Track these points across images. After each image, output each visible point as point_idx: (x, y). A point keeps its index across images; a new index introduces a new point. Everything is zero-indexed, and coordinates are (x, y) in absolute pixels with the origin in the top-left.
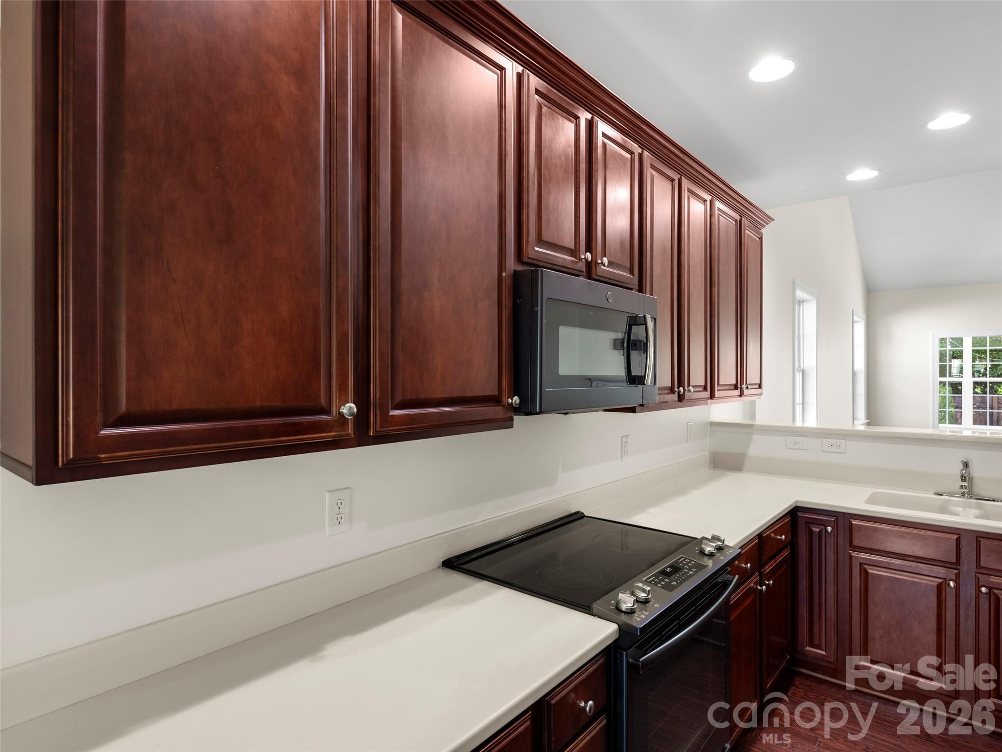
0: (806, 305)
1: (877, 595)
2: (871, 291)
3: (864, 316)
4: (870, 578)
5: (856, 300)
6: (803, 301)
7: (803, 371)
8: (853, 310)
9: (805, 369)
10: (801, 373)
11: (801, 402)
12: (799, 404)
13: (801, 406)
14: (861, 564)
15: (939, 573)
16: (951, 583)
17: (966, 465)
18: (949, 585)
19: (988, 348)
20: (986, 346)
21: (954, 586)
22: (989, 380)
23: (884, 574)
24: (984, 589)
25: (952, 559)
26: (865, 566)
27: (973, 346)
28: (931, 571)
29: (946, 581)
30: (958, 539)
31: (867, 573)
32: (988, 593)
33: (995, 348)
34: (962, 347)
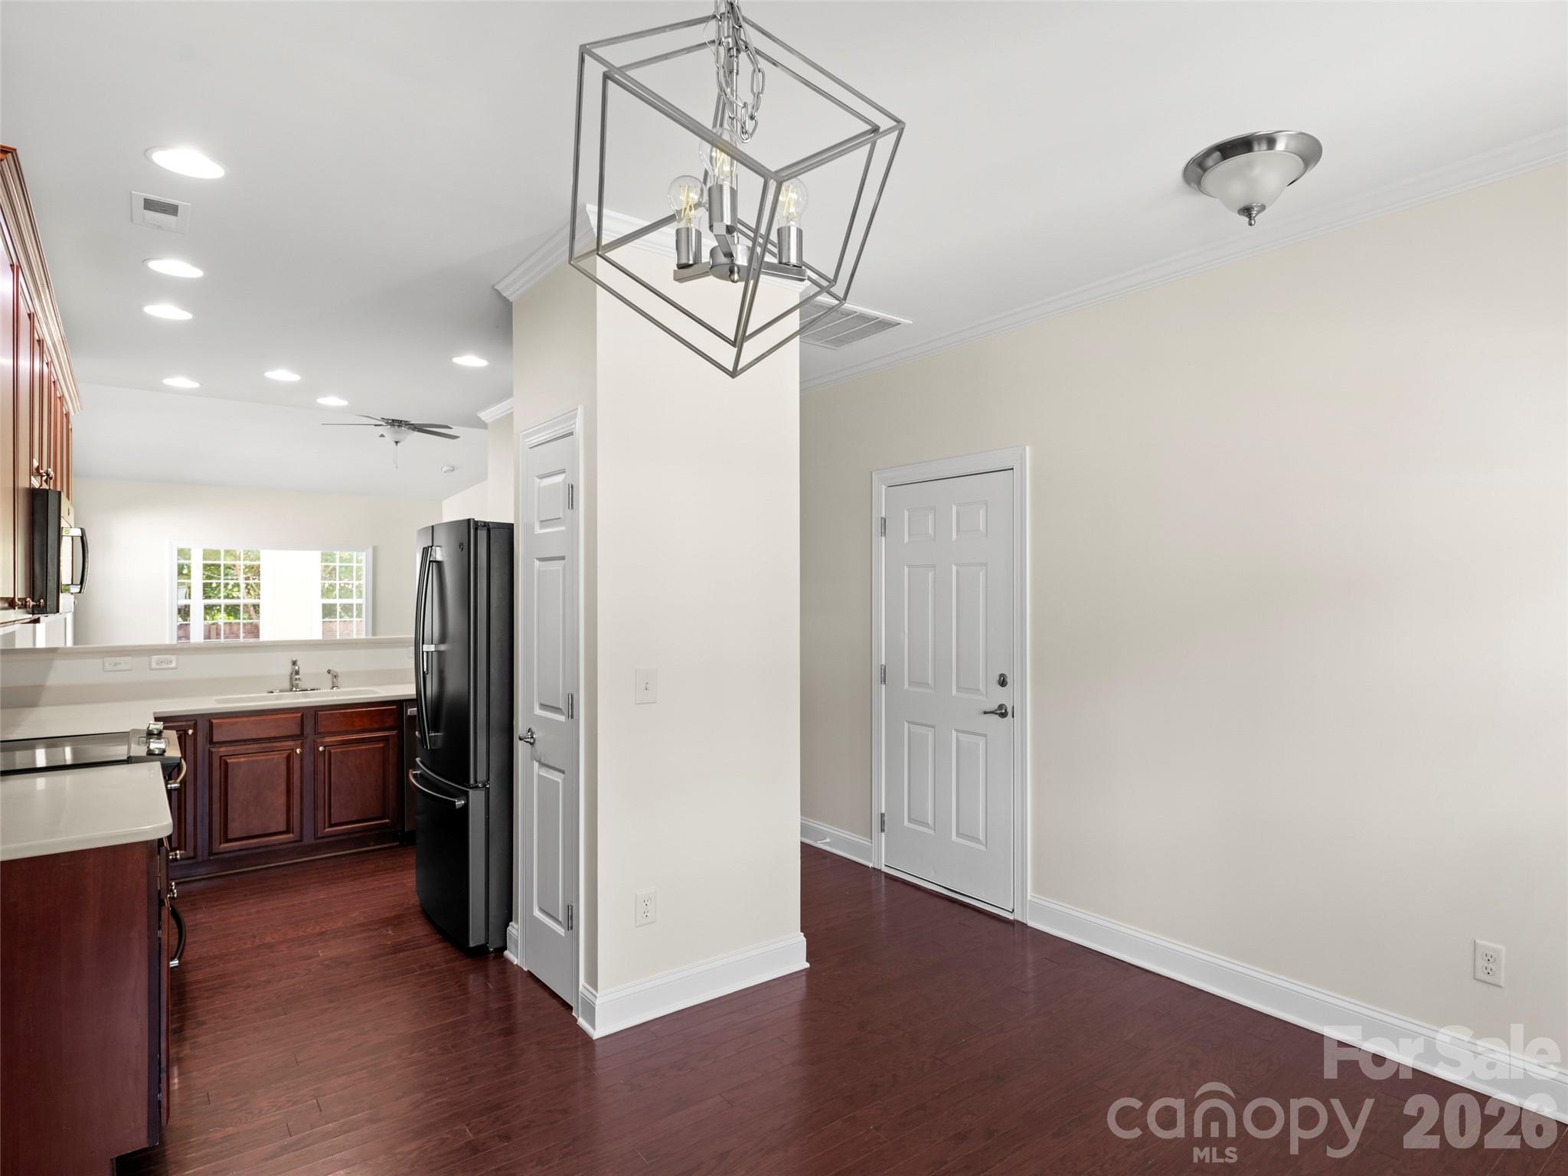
1: (237, 780)
4: (229, 766)
14: (221, 757)
15: (288, 746)
16: (298, 751)
17: (294, 663)
18: (296, 752)
19: (222, 562)
20: (219, 559)
21: (300, 752)
22: (223, 602)
23: (242, 760)
24: (321, 749)
25: (298, 732)
26: (225, 758)
27: (204, 559)
28: (282, 746)
29: (293, 750)
30: (302, 716)
31: (226, 763)
32: (324, 751)
33: (229, 562)
34: (190, 560)
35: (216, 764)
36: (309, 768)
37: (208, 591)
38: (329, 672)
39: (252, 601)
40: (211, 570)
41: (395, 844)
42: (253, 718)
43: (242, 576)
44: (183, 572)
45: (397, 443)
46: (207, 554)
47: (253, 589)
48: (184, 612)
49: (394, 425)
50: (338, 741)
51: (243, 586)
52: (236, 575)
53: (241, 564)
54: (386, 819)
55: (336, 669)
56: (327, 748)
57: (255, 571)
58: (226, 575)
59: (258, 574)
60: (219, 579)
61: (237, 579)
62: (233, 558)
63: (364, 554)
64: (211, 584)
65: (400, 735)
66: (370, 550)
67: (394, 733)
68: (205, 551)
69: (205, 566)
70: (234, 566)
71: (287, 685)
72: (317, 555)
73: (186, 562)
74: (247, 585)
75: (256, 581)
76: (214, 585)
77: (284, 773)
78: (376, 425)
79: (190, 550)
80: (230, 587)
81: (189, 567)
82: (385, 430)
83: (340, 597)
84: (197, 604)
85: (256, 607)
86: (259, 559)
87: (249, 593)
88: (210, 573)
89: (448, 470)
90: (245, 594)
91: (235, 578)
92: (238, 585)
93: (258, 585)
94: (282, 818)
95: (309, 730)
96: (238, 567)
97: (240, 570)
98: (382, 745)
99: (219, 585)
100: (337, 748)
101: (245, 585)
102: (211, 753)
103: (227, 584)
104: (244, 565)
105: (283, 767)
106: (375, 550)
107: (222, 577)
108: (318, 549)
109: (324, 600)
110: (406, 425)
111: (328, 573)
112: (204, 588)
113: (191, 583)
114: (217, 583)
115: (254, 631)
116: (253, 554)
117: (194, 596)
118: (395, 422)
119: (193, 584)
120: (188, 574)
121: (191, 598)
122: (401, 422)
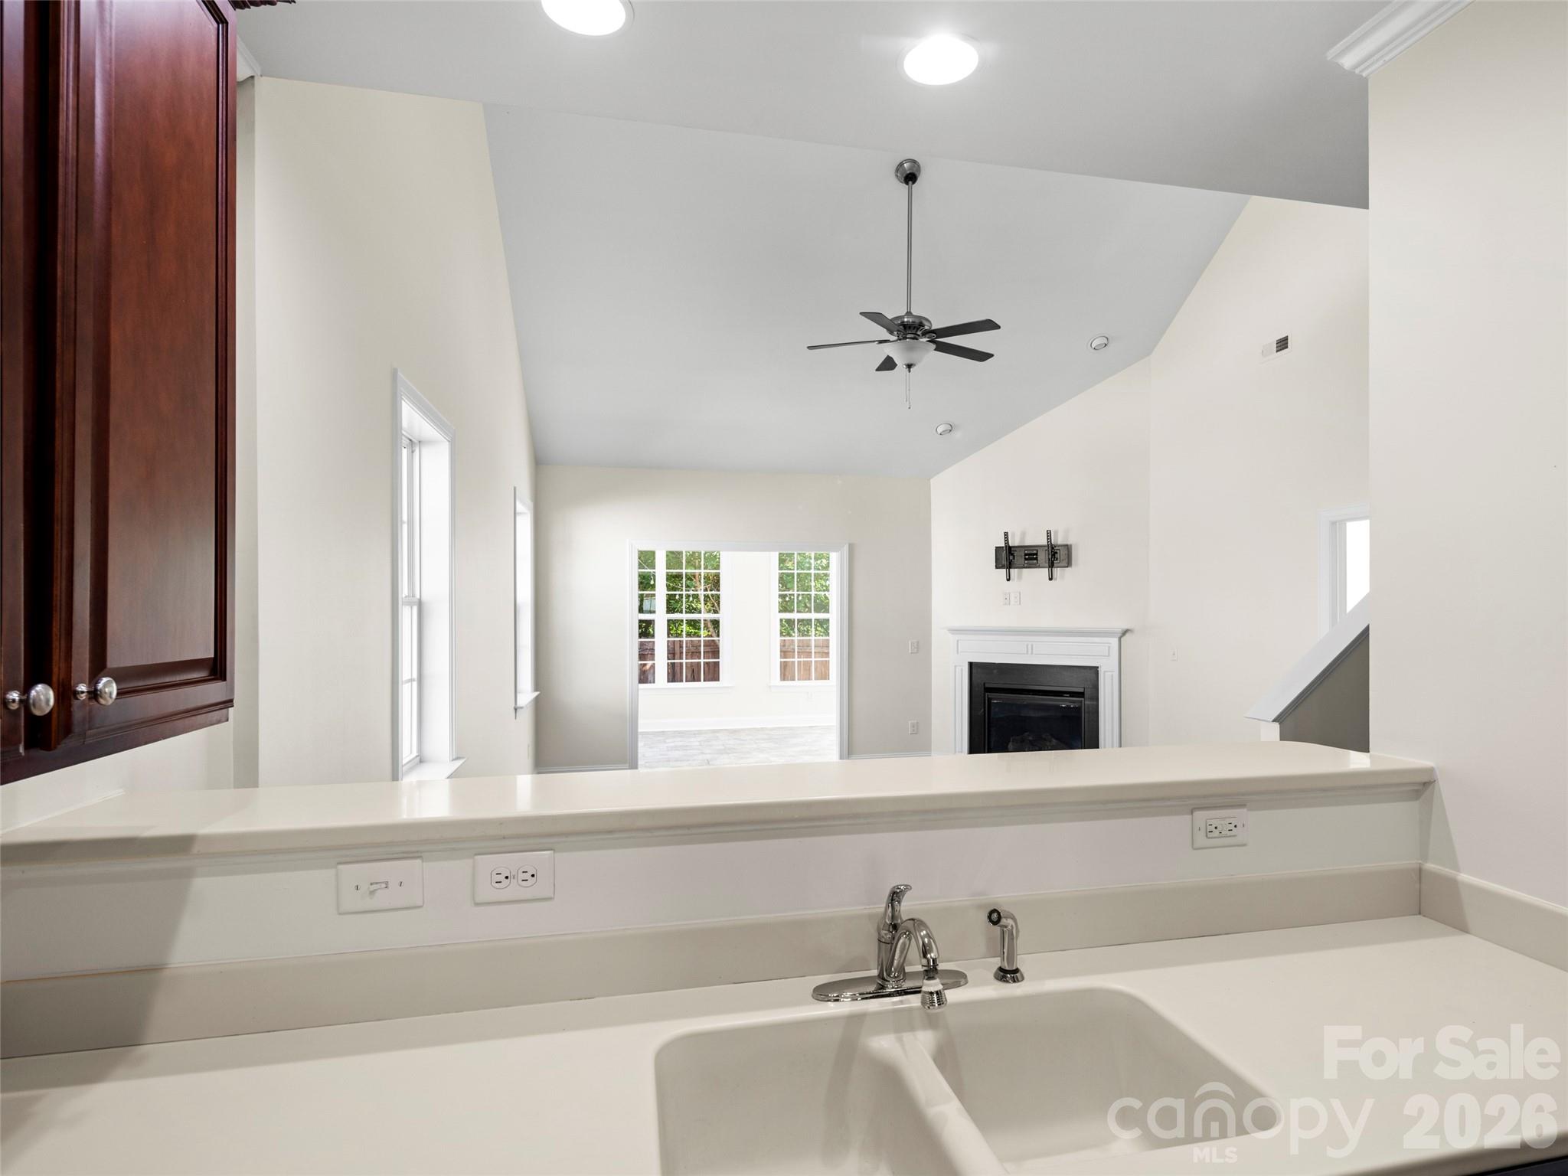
0: (426, 451)
2: (539, 462)
3: (530, 504)
5: (518, 472)
6: (420, 442)
7: (420, 604)
8: (515, 488)
9: (424, 598)
10: (415, 609)
11: (415, 676)
12: (411, 680)
13: (415, 684)
19: (684, 571)
20: (682, 569)
22: (684, 616)
27: (668, 567)
33: (691, 570)
34: (654, 569)
37: (672, 605)
39: (711, 616)
40: (673, 579)
43: (701, 587)
44: (646, 583)
45: (909, 367)
46: (674, 558)
47: (714, 603)
48: (646, 629)
49: (906, 339)
51: (702, 598)
52: (698, 586)
53: (702, 572)
57: (715, 582)
58: (687, 586)
59: (718, 584)
60: (682, 591)
61: (698, 591)
62: (695, 567)
63: (837, 554)
64: (675, 595)
66: (846, 549)
68: (669, 557)
69: (669, 577)
70: (696, 575)
72: (775, 557)
74: (707, 596)
75: (716, 592)
76: (677, 597)
78: (881, 342)
79: (654, 554)
80: (691, 599)
81: (654, 576)
83: (798, 612)
84: (661, 618)
85: (716, 624)
86: (719, 567)
87: (708, 605)
88: (674, 585)
89: (945, 431)
90: (705, 606)
91: (696, 588)
92: (699, 597)
93: (718, 598)
96: (699, 575)
97: (700, 579)
99: (681, 597)
101: (705, 597)
103: (689, 597)
104: (704, 574)
106: (852, 548)
107: (684, 588)
108: (774, 550)
109: (781, 614)
110: (924, 334)
111: (784, 582)
112: (667, 600)
113: (654, 595)
114: (680, 595)
115: (714, 650)
116: (713, 560)
117: (657, 610)
118: (910, 329)
119: (657, 597)
120: (651, 585)
121: (654, 612)
122: (918, 329)
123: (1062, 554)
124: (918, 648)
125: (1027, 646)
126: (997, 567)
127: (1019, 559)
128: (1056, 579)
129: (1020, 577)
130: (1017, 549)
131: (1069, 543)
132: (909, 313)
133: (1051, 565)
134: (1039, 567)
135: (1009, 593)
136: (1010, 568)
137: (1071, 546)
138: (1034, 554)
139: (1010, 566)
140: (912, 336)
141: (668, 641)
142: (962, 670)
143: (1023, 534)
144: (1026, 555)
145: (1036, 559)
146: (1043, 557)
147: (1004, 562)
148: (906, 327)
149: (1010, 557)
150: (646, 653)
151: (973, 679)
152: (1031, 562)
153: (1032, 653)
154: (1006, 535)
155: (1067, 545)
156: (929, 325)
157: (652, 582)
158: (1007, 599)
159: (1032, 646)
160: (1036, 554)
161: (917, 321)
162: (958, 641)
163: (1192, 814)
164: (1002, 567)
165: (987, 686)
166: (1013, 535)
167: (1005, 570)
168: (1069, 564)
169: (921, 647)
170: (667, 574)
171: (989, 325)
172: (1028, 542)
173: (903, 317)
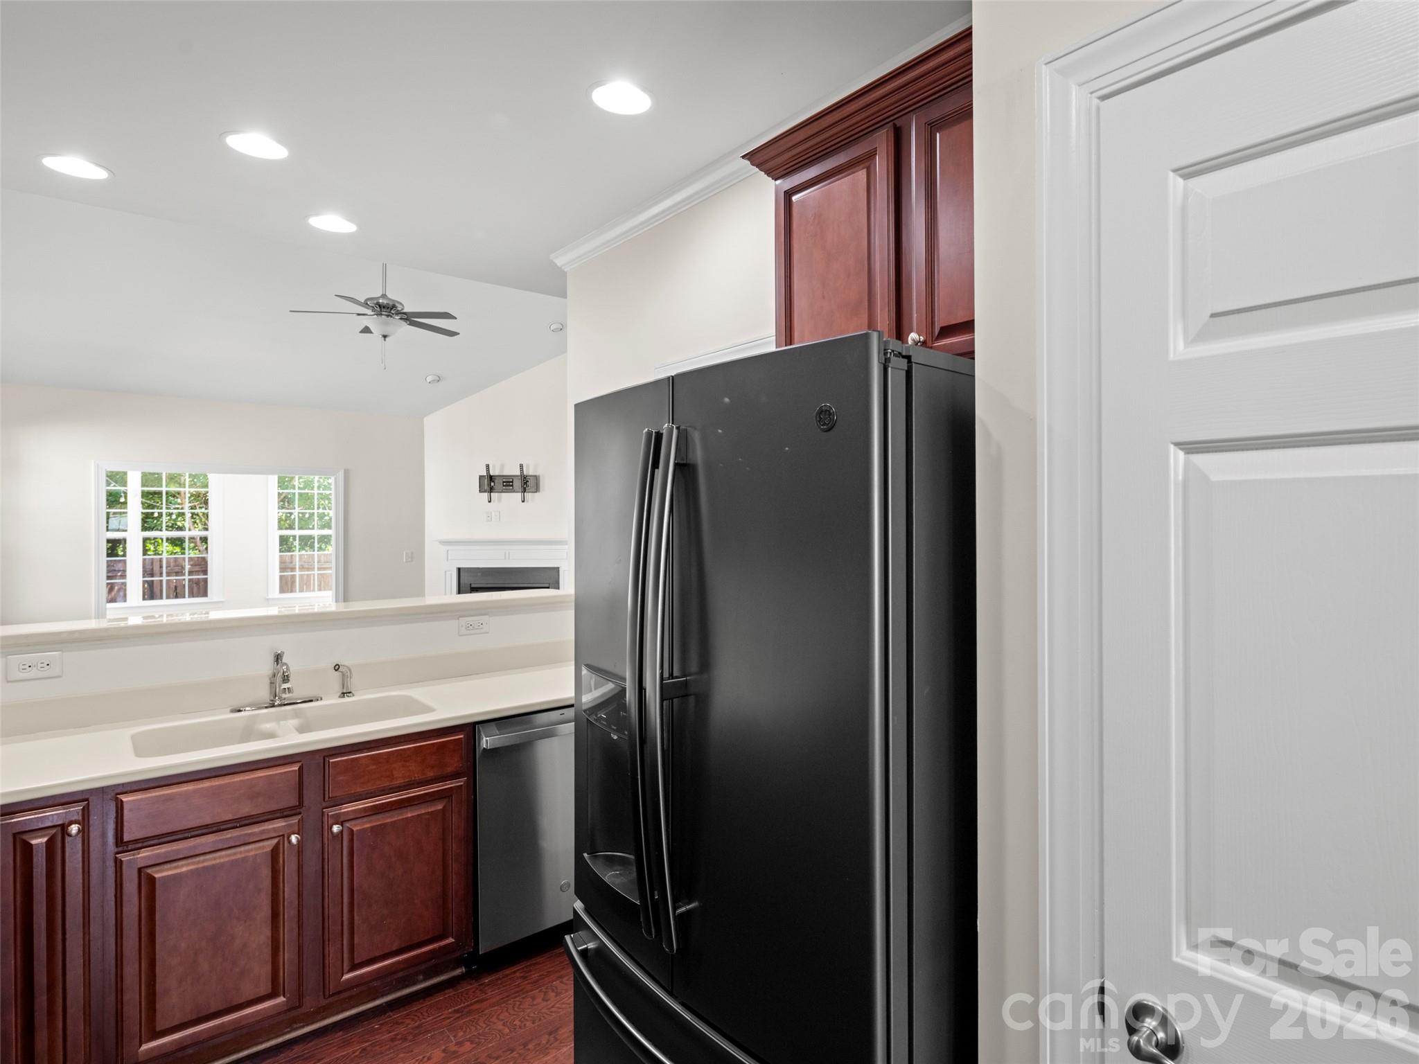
1: (173, 910)
4: (158, 886)
14: (140, 870)
15: (274, 829)
16: (294, 839)
17: (278, 658)
18: (290, 842)
19: (164, 489)
20: (161, 486)
21: (298, 841)
22: (165, 534)
23: (184, 869)
24: (336, 828)
25: (294, 802)
26: (149, 871)
27: (143, 485)
28: (262, 832)
29: (285, 837)
30: (301, 769)
31: (152, 880)
32: (341, 832)
33: (173, 489)
34: (126, 486)
35: (130, 886)
36: (312, 867)
37: (148, 522)
38: (337, 668)
39: (197, 533)
40: (151, 497)
41: (458, 972)
42: (206, 784)
43: (187, 505)
44: (114, 500)
45: (385, 337)
46: (147, 479)
47: (202, 520)
48: (114, 547)
49: (381, 315)
50: (365, 809)
51: (188, 516)
52: (182, 504)
53: (187, 490)
54: (446, 938)
55: (345, 661)
56: (348, 825)
57: (202, 500)
58: (169, 503)
59: (206, 502)
60: (161, 509)
61: (182, 509)
62: (178, 485)
63: (333, 478)
64: (153, 513)
65: (472, 786)
66: (341, 474)
67: (460, 782)
68: (144, 475)
69: (145, 495)
70: (179, 493)
71: (264, 694)
72: (273, 480)
73: (123, 489)
74: (193, 514)
75: (203, 510)
76: (156, 515)
77: (267, 883)
78: (359, 315)
79: (125, 473)
80: (174, 517)
81: (125, 493)
82: (371, 321)
83: (300, 528)
84: (134, 536)
85: (204, 540)
86: (207, 486)
87: (195, 522)
88: (152, 502)
89: (433, 381)
90: (191, 524)
91: (180, 506)
92: (183, 514)
93: (206, 515)
94: (262, 971)
95: (311, 795)
96: (182, 494)
97: (185, 498)
98: (440, 807)
99: (160, 515)
100: (364, 823)
101: (190, 515)
102: (118, 864)
103: (170, 514)
104: (189, 492)
105: (266, 872)
106: (347, 473)
107: (164, 506)
108: (273, 473)
109: (281, 531)
110: (398, 313)
111: (285, 501)
112: (142, 519)
113: (126, 513)
114: (159, 513)
115: (201, 566)
116: (200, 480)
117: (129, 529)
118: (386, 308)
119: (128, 515)
120: (122, 503)
121: (126, 531)
122: (391, 309)
123: (531, 483)
124: (412, 558)
125: (505, 553)
126: (480, 491)
127: (498, 484)
128: (527, 502)
129: (500, 500)
130: (497, 478)
131: (537, 474)
132: (384, 296)
133: (524, 491)
134: (514, 492)
135: (491, 513)
136: (491, 492)
137: (539, 476)
138: (510, 482)
139: (491, 490)
140: (386, 313)
141: (144, 560)
142: (451, 575)
143: (502, 466)
144: (504, 482)
145: (512, 486)
146: (517, 484)
147: (486, 487)
148: (381, 306)
149: (491, 483)
150: (115, 572)
151: (461, 582)
152: (507, 488)
153: (509, 559)
154: (488, 466)
155: (535, 476)
156: (401, 307)
157: (122, 500)
158: (489, 518)
159: (509, 553)
160: (512, 482)
161: (391, 303)
162: (448, 551)
163: (458, 619)
164: (485, 491)
165: (473, 586)
166: (494, 467)
167: (486, 494)
168: (537, 490)
169: (416, 556)
170: (143, 492)
171: (446, 316)
172: (506, 473)
173: (378, 298)
